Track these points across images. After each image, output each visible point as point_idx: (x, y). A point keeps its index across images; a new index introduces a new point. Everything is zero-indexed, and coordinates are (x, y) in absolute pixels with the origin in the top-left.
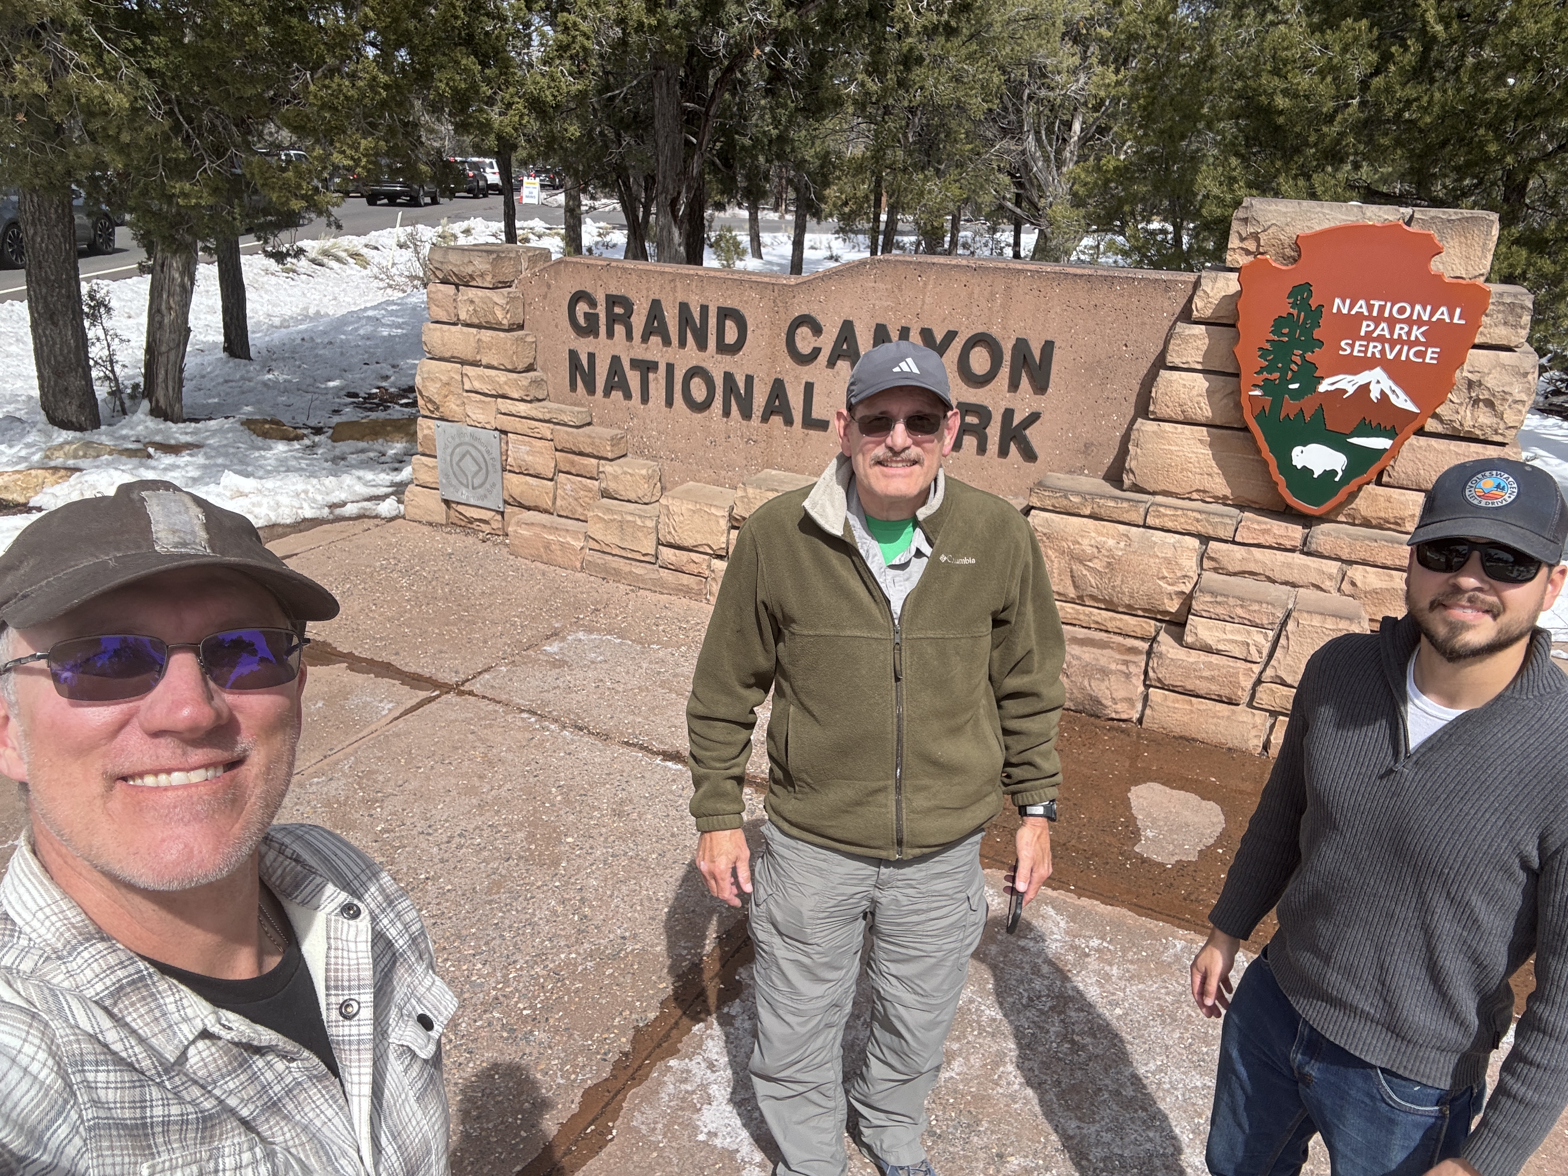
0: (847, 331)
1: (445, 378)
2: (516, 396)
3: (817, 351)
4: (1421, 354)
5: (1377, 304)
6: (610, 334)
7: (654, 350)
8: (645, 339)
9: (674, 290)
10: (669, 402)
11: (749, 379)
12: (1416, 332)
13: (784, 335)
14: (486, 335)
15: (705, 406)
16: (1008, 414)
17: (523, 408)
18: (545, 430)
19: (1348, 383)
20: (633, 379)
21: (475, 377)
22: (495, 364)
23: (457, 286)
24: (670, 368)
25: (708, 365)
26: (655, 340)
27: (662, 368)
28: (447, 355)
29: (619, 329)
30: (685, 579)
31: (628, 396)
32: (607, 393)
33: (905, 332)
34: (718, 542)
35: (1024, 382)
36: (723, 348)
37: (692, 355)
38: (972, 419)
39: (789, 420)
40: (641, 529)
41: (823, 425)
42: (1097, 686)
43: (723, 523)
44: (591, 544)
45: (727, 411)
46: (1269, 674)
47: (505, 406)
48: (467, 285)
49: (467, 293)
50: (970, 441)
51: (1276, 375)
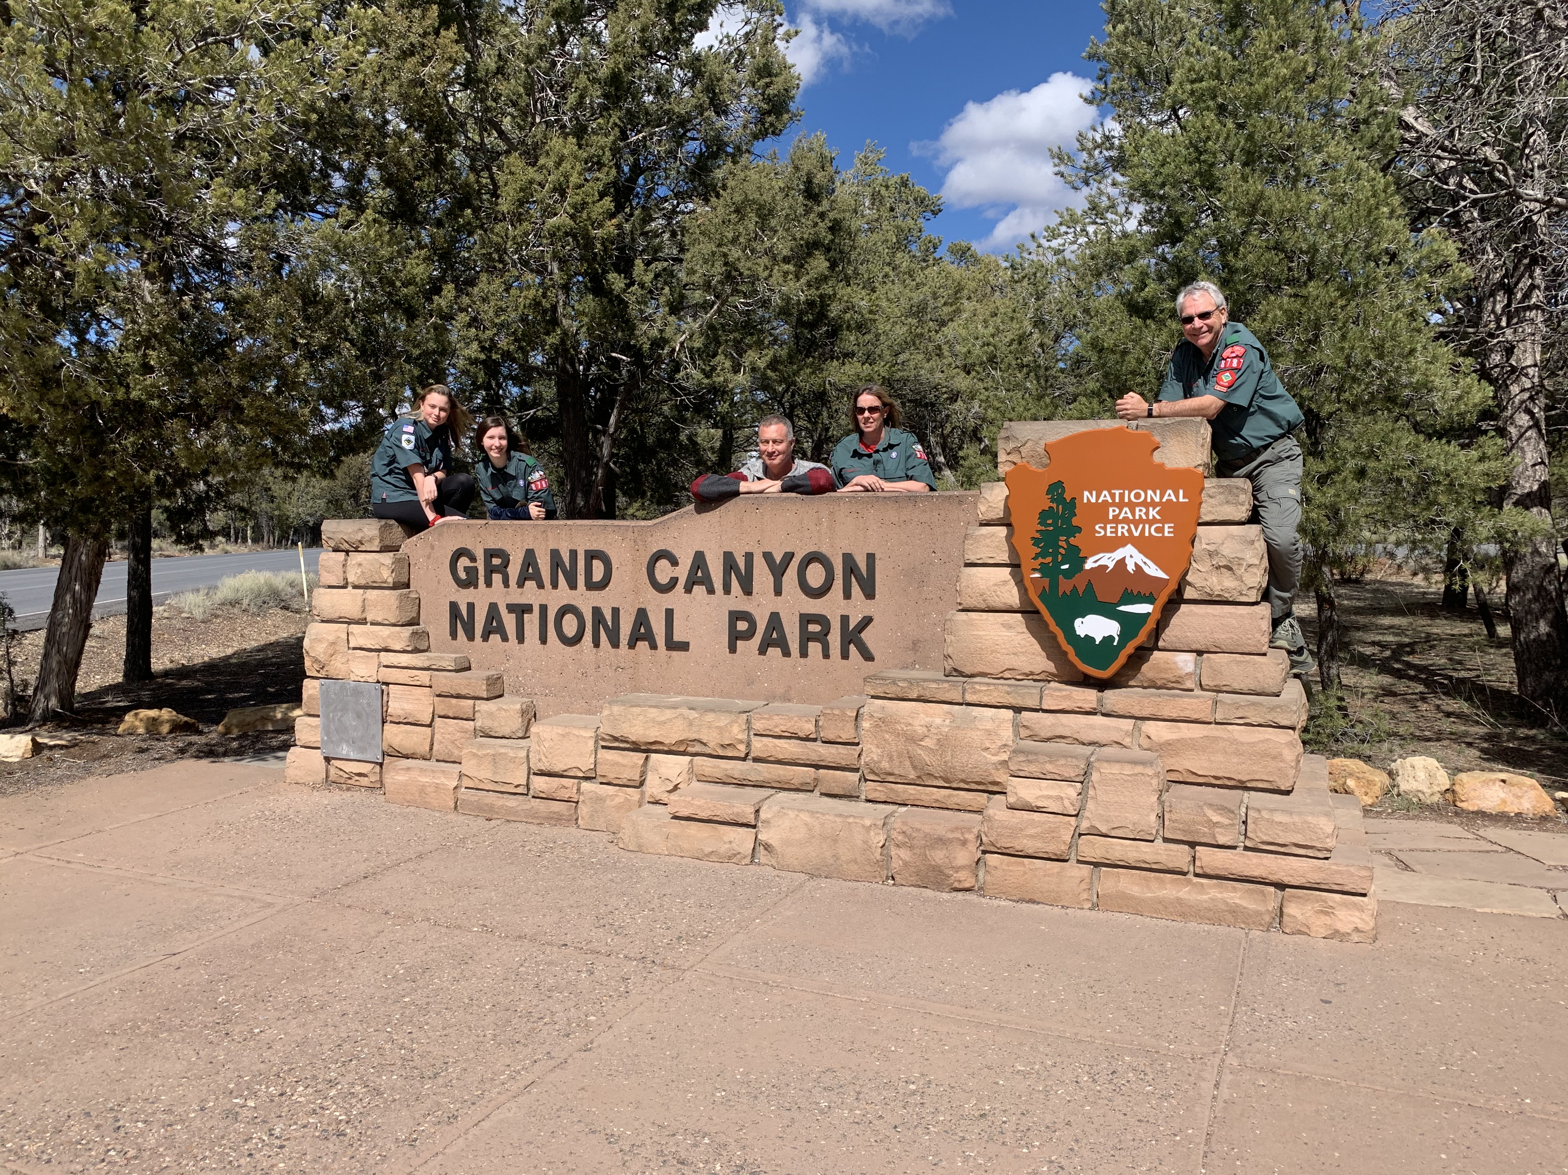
0: (699, 560)
1: (331, 638)
2: (398, 648)
3: (674, 581)
4: (1160, 530)
5: (1117, 492)
6: (489, 583)
7: (530, 594)
8: (521, 584)
9: (546, 540)
10: (543, 640)
11: (616, 612)
12: (1153, 513)
13: (645, 570)
14: (372, 594)
15: (576, 640)
16: (845, 619)
17: (405, 659)
18: (424, 677)
19: (1108, 560)
20: (509, 621)
21: (361, 635)
22: (380, 620)
23: (347, 552)
24: (544, 609)
25: (579, 602)
26: (530, 585)
27: (536, 610)
28: (335, 616)
29: (497, 578)
30: (556, 806)
31: (505, 639)
32: (485, 637)
33: (749, 557)
34: (586, 763)
35: (856, 589)
36: (591, 586)
37: (562, 595)
38: (814, 628)
39: (654, 646)
40: (513, 760)
41: (684, 646)
42: (938, 856)
43: (591, 743)
44: (466, 782)
45: (596, 644)
46: (1085, 825)
47: (387, 658)
48: (357, 551)
49: (356, 558)
50: (814, 648)
51: (1049, 559)
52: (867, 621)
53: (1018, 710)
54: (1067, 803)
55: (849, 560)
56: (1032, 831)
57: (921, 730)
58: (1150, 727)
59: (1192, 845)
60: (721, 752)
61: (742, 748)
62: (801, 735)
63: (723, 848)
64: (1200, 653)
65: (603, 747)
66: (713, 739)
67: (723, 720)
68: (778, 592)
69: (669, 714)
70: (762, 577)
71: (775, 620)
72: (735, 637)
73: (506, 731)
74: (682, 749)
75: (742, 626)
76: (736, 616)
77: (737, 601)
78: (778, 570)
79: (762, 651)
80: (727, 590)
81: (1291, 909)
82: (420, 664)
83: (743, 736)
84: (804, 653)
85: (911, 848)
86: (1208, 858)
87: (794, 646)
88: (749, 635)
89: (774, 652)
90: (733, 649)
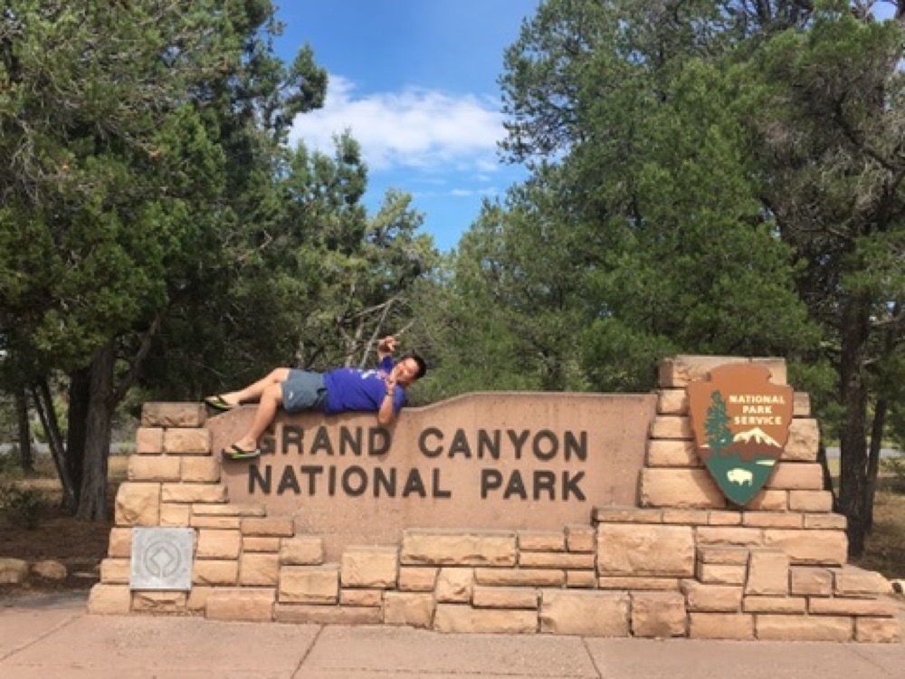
0: (460, 436)
1: (146, 494)
2: (210, 499)
3: (440, 450)
4: (773, 420)
5: (748, 397)
6: (285, 451)
7: (321, 458)
8: (313, 451)
9: (336, 420)
10: (332, 492)
11: (393, 471)
12: (768, 410)
13: (416, 442)
14: (189, 460)
15: (360, 492)
16: (566, 474)
17: (217, 509)
18: (235, 522)
21: (173, 491)
22: (195, 478)
23: (165, 428)
24: (333, 470)
25: (363, 465)
26: (322, 452)
27: (326, 471)
28: (150, 476)
29: (293, 448)
30: (363, 611)
31: (298, 492)
32: (280, 491)
33: (497, 433)
34: (390, 578)
35: (573, 454)
36: (372, 452)
37: (350, 459)
38: (544, 480)
39: (423, 494)
40: (326, 579)
41: (447, 494)
42: (665, 616)
43: (394, 564)
44: (282, 599)
45: (377, 493)
46: (748, 590)
47: (198, 508)
48: (176, 426)
49: (172, 432)
50: (544, 494)
51: (713, 436)
52: (580, 475)
53: (694, 526)
54: (738, 577)
55: (569, 435)
56: (718, 596)
57: (638, 541)
58: (769, 533)
59: (807, 597)
60: (497, 564)
61: (513, 560)
62: (555, 548)
63: (517, 626)
64: (788, 490)
65: (403, 565)
66: (490, 555)
67: (499, 541)
68: (518, 455)
69: (457, 540)
70: (507, 447)
71: (516, 476)
72: (486, 487)
73: (309, 560)
74: (466, 562)
75: (492, 479)
76: (486, 473)
77: (488, 462)
78: (518, 442)
79: (507, 495)
80: (481, 455)
81: (861, 628)
82: (231, 512)
83: (513, 551)
84: (536, 496)
85: (648, 612)
86: (816, 604)
87: (530, 491)
88: (496, 485)
89: (515, 497)
90: (484, 495)
